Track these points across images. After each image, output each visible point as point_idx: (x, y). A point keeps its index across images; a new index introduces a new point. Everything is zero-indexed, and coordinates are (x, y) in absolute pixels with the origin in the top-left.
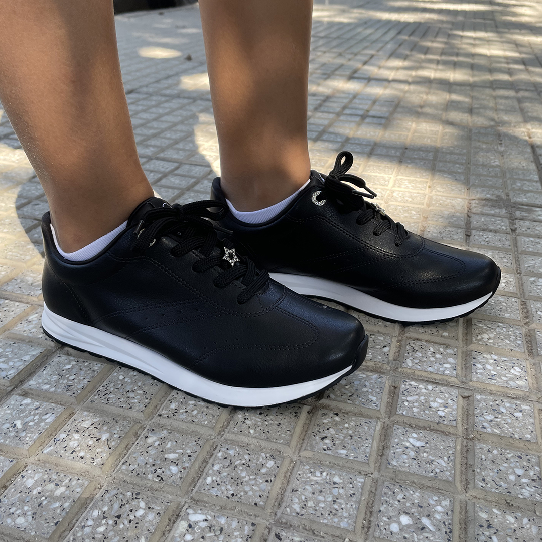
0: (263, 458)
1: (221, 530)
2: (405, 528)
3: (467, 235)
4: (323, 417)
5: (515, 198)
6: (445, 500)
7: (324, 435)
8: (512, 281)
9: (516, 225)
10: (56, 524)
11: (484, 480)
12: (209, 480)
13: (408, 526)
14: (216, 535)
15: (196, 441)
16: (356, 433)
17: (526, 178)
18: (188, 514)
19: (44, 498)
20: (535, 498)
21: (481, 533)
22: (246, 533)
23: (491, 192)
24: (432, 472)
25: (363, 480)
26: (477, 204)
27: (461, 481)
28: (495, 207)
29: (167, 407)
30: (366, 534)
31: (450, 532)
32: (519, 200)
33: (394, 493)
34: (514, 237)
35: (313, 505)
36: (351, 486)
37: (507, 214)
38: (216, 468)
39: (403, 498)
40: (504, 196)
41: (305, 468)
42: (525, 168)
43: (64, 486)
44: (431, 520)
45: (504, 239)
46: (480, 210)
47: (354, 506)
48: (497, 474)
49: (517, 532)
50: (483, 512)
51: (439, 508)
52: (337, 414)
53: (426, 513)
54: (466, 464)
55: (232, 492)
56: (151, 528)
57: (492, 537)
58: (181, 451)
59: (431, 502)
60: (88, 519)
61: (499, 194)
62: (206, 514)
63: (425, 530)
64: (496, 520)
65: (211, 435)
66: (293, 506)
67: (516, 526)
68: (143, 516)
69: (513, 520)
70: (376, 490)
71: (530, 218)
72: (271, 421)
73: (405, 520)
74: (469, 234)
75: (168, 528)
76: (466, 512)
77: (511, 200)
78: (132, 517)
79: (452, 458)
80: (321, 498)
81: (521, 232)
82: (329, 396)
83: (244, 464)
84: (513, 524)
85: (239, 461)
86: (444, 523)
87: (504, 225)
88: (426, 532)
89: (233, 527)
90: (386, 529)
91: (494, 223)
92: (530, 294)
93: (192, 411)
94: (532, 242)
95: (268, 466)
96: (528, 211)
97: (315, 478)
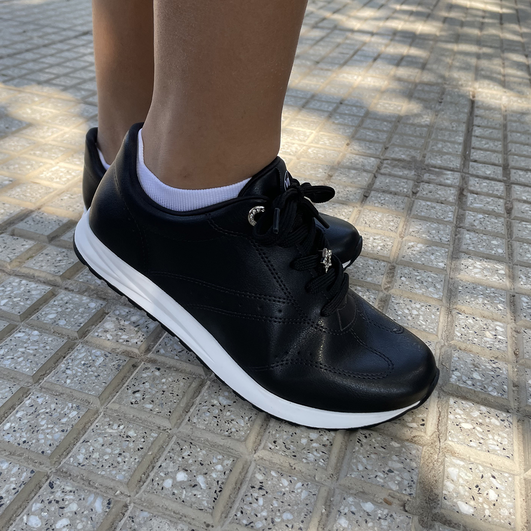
0: (68, 408)
2: (178, 484)
3: (365, 196)
4: (144, 372)
5: (429, 160)
6: (229, 459)
7: (137, 389)
8: (390, 245)
9: (419, 187)
11: (275, 442)
12: (7, 426)
13: (182, 482)
15: (10, 388)
16: (170, 388)
17: (450, 140)
20: (318, 463)
21: (249, 494)
22: (22, 479)
23: (408, 153)
24: (227, 431)
25: (156, 435)
26: (389, 164)
27: (255, 442)
28: (405, 168)
30: (140, 487)
31: (220, 491)
32: (433, 162)
33: (182, 449)
34: (413, 199)
35: (98, 457)
36: (143, 440)
37: (414, 176)
38: (19, 415)
39: (189, 455)
40: (419, 158)
41: (106, 420)
42: (454, 129)
44: (206, 478)
45: (400, 201)
46: (389, 170)
47: (137, 460)
48: (290, 436)
49: (285, 496)
50: (261, 474)
51: (219, 467)
52: (159, 369)
53: (205, 471)
55: (24, 439)
57: (259, 498)
59: (215, 461)
61: (415, 155)
63: (195, 488)
64: (269, 483)
65: (28, 382)
66: (77, 457)
67: (287, 489)
69: (286, 483)
71: (436, 181)
72: (91, 373)
73: (181, 476)
74: (367, 195)
76: (247, 472)
77: (425, 161)
79: (253, 418)
80: (109, 450)
81: (421, 195)
82: (159, 351)
83: (47, 413)
84: (285, 487)
85: (44, 410)
86: (218, 482)
87: (407, 187)
88: (197, 490)
89: (12, 473)
90: (158, 484)
91: (397, 185)
92: (403, 259)
93: (19, 358)
94: (428, 205)
95: (70, 416)
96: (438, 174)
97: (111, 431)
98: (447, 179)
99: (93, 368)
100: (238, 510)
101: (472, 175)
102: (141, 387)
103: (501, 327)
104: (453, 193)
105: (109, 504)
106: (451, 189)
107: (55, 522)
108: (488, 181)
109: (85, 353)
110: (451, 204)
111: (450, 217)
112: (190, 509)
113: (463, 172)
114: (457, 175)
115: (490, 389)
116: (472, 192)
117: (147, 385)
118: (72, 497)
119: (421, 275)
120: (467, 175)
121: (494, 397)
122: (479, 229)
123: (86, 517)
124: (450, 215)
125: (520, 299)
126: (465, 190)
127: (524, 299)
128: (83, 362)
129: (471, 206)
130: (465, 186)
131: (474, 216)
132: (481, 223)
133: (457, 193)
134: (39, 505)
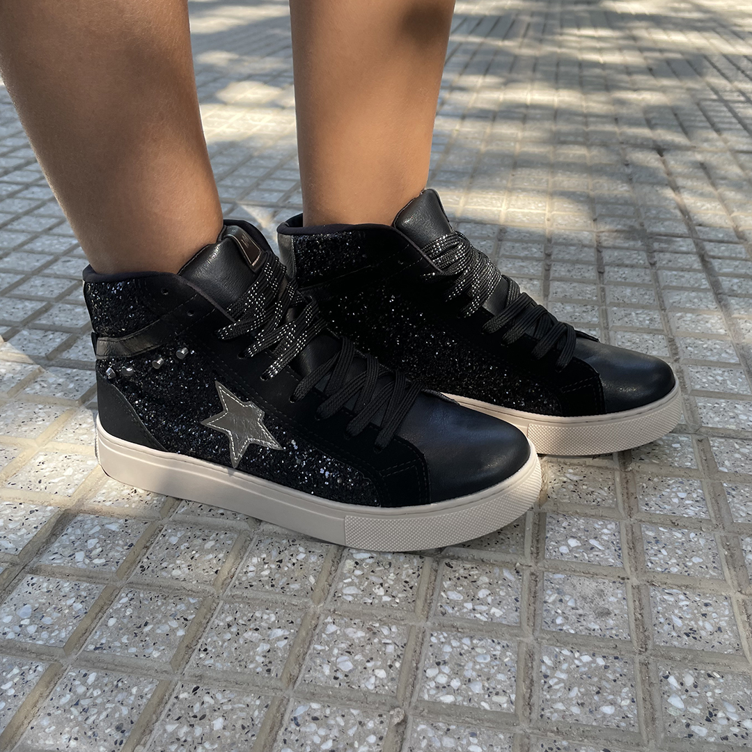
1: (390, 564)
2: (575, 549)
3: (600, 272)
5: (651, 228)
6: (610, 523)
9: (655, 258)
10: (216, 572)
11: (647, 504)
13: (577, 547)
14: (386, 569)
18: (352, 554)
19: (194, 552)
20: (700, 516)
21: (650, 548)
22: (416, 565)
23: (622, 222)
24: (593, 502)
26: (608, 237)
27: (624, 509)
28: (629, 239)
30: (536, 558)
31: (620, 549)
32: (656, 230)
33: (558, 521)
34: (654, 271)
37: (643, 247)
39: (568, 525)
40: (638, 227)
43: (212, 540)
44: (598, 540)
45: (643, 274)
46: (612, 243)
47: (520, 535)
48: (660, 498)
49: (684, 545)
50: (650, 531)
51: (605, 531)
53: (593, 536)
54: (628, 494)
56: (317, 568)
57: (661, 550)
59: (597, 526)
60: (248, 566)
61: (632, 224)
62: (370, 553)
63: (594, 550)
64: (663, 537)
67: (683, 539)
68: (306, 559)
69: (680, 536)
70: (539, 521)
71: (670, 249)
73: (573, 543)
74: (602, 271)
75: (333, 568)
76: (633, 533)
77: (646, 230)
78: (294, 561)
79: (612, 488)
81: (662, 265)
84: (680, 539)
86: (613, 542)
87: (642, 258)
88: (597, 551)
89: (401, 561)
90: (555, 551)
91: (629, 257)
92: (678, 330)
94: (676, 275)
96: (668, 242)
98: (681, 246)
100: (646, 561)
101: (705, 240)
104: (695, 260)
105: (518, 572)
106: (691, 255)
107: (475, 594)
108: (725, 245)
110: (699, 271)
111: (705, 284)
112: (600, 567)
113: (694, 238)
114: (689, 241)
116: (714, 257)
118: (477, 572)
119: (706, 343)
120: (700, 241)
122: (741, 294)
123: (503, 585)
124: (704, 282)
126: (705, 256)
129: (721, 272)
130: (703, 252)
131: (729, 281)
132: (740, 287)
133: (699, 260)
134: (449, 582)
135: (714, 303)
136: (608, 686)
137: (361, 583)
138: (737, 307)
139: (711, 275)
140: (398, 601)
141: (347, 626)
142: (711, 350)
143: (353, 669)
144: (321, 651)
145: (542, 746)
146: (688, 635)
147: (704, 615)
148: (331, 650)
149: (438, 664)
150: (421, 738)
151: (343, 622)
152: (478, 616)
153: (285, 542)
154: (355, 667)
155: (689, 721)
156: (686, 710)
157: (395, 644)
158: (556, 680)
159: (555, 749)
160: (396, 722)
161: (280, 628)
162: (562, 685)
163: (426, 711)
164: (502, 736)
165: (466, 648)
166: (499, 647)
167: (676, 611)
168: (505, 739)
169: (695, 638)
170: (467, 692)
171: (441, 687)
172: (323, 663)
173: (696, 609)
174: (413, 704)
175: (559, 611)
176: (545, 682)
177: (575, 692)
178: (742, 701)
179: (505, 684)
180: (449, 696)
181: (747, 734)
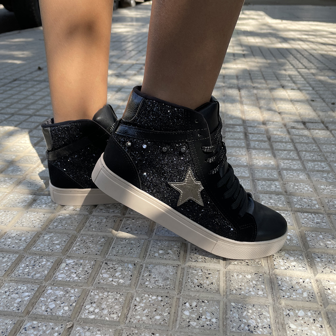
0: (99, 238)
1: (81, 264)
2: (161, 254)
4: (127, 221)
6: (178, 243)
9: (225, 135)
10: (5, 271)
12: (75, 248)
14: (79, 266)
15: (67, 236)
16: (142, 225)
18: (66, 261)
21: (192, 252)
22: (92, 264)
25: (143, 241)
29: (53, 225)
30: (144, 259)
31: (179, 253)
33: (157, 243)
35: (122, 252)
36: (139, 243)
38: (78, 244)
39: (161, 245)
43: (6, 258)
44: (172, 250)
47: (140, 250)
51: (176, 246)
52: (133, 219)
53: (170, 248)
55: (85, 251)
56: (49, 267)
57: (196, 253)
58: (61, 240)
59: (173, 245)
60: (20, 268)
62: (74, 260)
65: (74, 233)
66: (113, 253)
68: (45, 264)
70: (149, 244)
72: (103, 225)
73: (161, 252)
75: (57, 267)
76: (187, 247)
78: (40, 265)
80: (125, 249)
83: (90, 241)
85: (88, 241)
86: (177, 251)
88: (169, 255)
89: (86, 263)
90: (152, 255)
93: (65, 225)
95: (101, 240)
96: (233, 128)
97: (123, 243)
98: (238, 129)
99: (103, 223)
100: (189, 258)
101: (249, 126)
102: (128, 226)
103: (278, 183)
104: (242, 135)
105: (135, 265)
106: (241, 133)
107: (114, 274)
109: (96, 219)
110: (243, 139)
112: (170, 261)
113: (244, 126)
114: (242, 127)
115: (278, 205)
116: (250, 133)
117: (131, 225)
118: (118, 265)
120: (246, 127)
121: (281, 207)
122: (258, 148)
123: (127, 270)
124: (243, 144)
125: (283, 172)
126: (247, 133)
127: (285, 172)
128: (97, 222)
129: (252, 139)
130: (246, 131)
131: (254, 143)
132: (258, 145)
133: (244, 135)
134: (104, 270)
135: (245, 153)
136: (160, 308)
137: (66, 273)
138: (255, 153)
139: (248, 141)
140: (81, 279)
141: (57, 290)
142: (239, 172)
143: (55, 307)
144: (43, 300)
145: (127, 333)
146: (198, 286)
147: (207, 278)
148: (47, 300)
149: (91, 303)
150: (77, 333)
151: (55, 288)
152: (113, 283)
153: (38, 257)
154: (56, 306)
155: (190, 320)
156: (190, 316)
157: (75, 296)
158: (139, 307)
159: (132, 334)
160: (68, 327)
161: (27, 292)
162: (141, 308)
163: (82, 322)
164: (111, 330)
165: (105, 296)
166: (119, 295)
167: (196, 277)
168: (112, 331)
169: (201, 287)
170: (101, 314)
171: (90, 312)
172: (42, 305)
173: (205, 275)
174: (77, 320)
175: (148, 279)
176: (135, 308)
177: (146, 311)
178: (214, 311)
179: (118, 309)
180: (93, 316)
181: (212, 324)
